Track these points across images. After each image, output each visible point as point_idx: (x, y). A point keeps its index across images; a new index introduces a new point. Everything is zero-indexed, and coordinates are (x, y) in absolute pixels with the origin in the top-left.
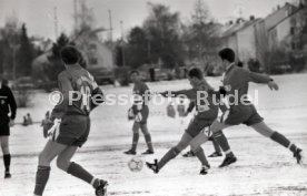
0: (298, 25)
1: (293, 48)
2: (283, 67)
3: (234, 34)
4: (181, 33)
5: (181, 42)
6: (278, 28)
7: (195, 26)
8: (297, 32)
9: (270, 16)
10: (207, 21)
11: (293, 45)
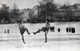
0: (40, 11)
1: (38, 17)
2: (36, 21)
3: (24, 13)
4: (10, 12)
5: (10, 14)
6: (35, 11)
7: (13, 10)
8: (40, 13)
9: (33, 8)
10: (17, 9)
11: (38, 16)
